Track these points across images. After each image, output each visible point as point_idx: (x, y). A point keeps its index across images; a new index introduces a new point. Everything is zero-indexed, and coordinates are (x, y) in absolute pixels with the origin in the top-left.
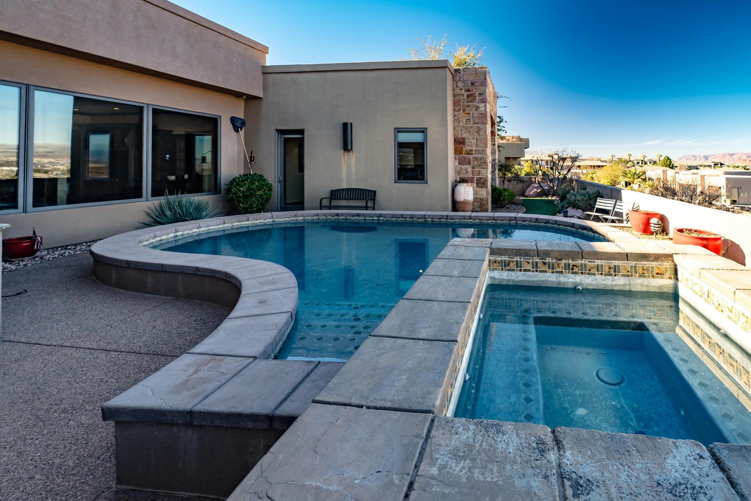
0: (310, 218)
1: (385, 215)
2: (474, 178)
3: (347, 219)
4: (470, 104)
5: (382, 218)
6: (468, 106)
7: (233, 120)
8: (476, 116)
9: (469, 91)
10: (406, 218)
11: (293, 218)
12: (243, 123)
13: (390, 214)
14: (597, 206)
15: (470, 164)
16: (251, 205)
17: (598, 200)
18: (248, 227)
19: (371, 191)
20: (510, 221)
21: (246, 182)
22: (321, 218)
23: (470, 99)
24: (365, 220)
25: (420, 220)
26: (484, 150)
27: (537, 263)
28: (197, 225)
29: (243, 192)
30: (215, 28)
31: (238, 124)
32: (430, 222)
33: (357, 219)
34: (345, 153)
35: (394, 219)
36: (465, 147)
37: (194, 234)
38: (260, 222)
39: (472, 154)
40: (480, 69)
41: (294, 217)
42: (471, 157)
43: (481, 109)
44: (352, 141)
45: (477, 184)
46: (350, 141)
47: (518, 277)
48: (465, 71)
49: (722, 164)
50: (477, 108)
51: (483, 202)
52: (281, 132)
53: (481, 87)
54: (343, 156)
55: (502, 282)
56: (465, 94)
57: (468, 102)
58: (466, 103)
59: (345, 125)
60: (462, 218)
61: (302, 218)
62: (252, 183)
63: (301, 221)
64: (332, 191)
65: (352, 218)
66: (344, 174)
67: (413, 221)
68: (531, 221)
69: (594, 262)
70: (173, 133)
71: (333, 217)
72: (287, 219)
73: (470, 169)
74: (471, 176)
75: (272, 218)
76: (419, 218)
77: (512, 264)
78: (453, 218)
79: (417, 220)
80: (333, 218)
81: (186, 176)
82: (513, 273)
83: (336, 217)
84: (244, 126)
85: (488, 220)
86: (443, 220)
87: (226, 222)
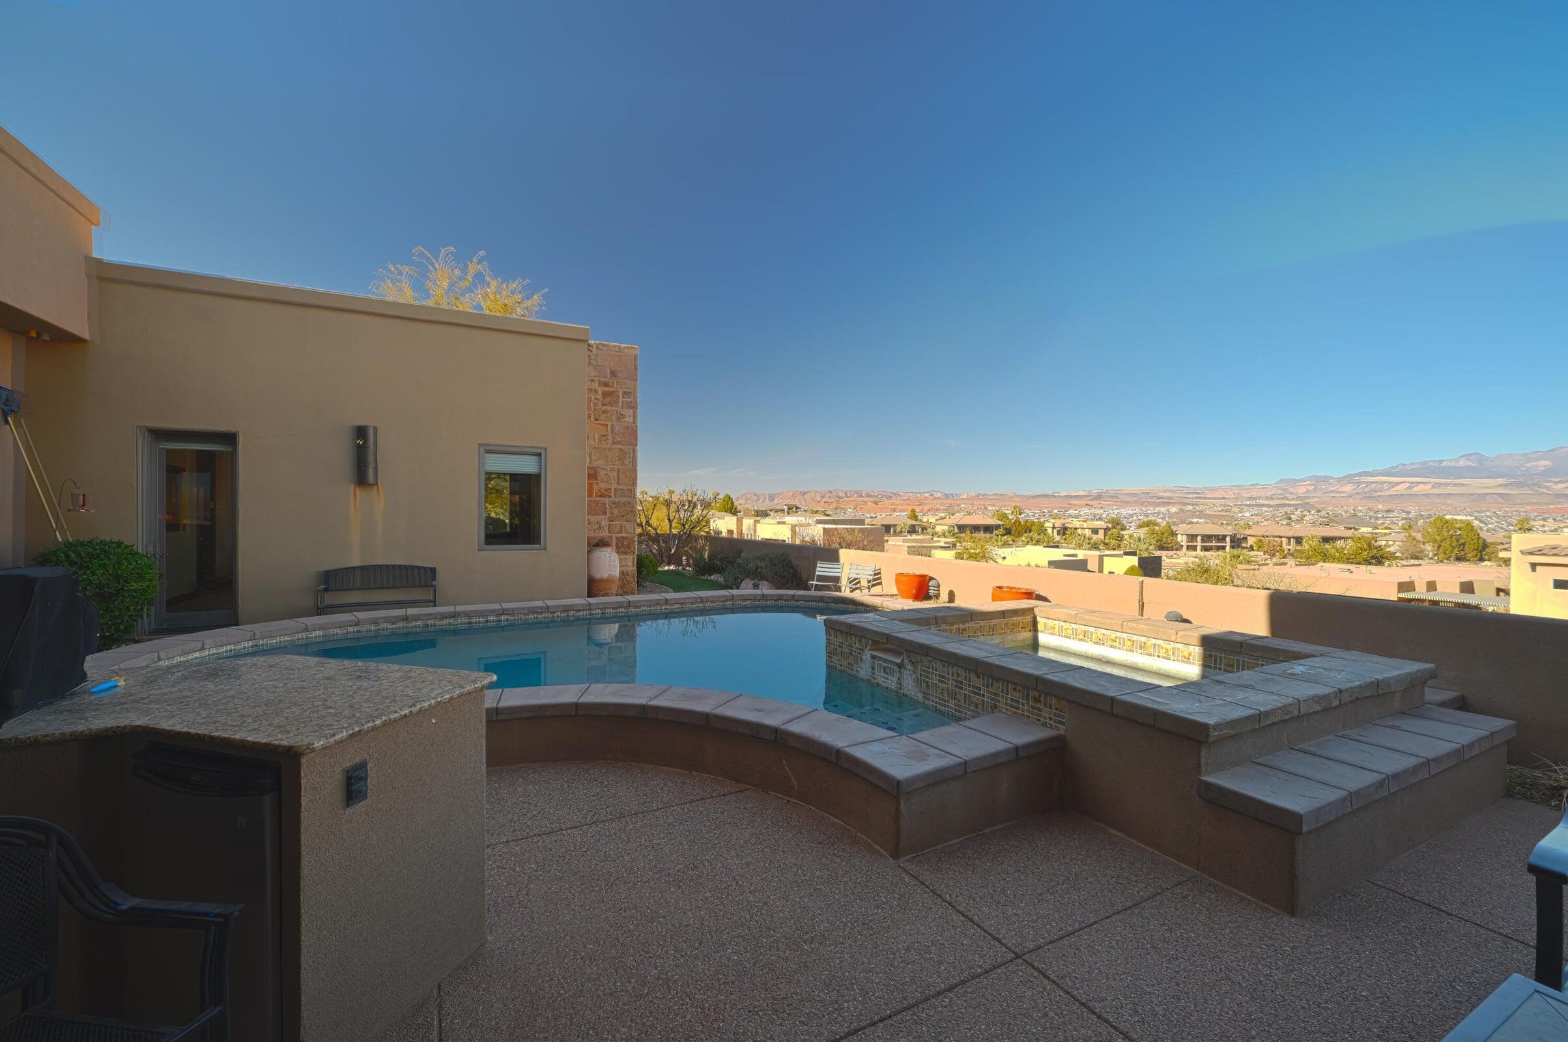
1: (513, 610)
2: (612, 537)
3: (427, 626)
4: (608, 408)
6: (603, 412)
8: (619, 430)
9: (606, 385)
10: (554, 612)
13: (524, 609)
14: (817, 573)
15: (605, 513)
17: (819, 565)
19: (426, 569)
20: (725, 601)
23: (607, 400)
24: (469, 623)
26: (631, 490)
33: (450, 624)
34: (357, 489)
36: (597, 484)
38: (226, 652)
39: (610, 496)
40: (626, 350)
42: (607, 500)
43: (627, 420)
44: (376, 465)
45: (618, 547)
46: (373, 464)
48: (600, 349)
49: (797, 508)
50: (620, 417)
51: (628, 577)
52: (159, 435)
53: (629, 382)
54: (352, 497)
56: (600, 390)
57: (604, 405)
58: (600, 406)
60: (653, 603)
61: (321, 633)
64: (326, 573)
65: (440, 623)
66: (355, 536)
68: (755, 599)
69: (978, 623)
73: (605, 523)
74: (607, 534)
75: (253, 638)
76: (579, 611)
78: (639, 605)
80: (394, 626)
85: (692, 603)
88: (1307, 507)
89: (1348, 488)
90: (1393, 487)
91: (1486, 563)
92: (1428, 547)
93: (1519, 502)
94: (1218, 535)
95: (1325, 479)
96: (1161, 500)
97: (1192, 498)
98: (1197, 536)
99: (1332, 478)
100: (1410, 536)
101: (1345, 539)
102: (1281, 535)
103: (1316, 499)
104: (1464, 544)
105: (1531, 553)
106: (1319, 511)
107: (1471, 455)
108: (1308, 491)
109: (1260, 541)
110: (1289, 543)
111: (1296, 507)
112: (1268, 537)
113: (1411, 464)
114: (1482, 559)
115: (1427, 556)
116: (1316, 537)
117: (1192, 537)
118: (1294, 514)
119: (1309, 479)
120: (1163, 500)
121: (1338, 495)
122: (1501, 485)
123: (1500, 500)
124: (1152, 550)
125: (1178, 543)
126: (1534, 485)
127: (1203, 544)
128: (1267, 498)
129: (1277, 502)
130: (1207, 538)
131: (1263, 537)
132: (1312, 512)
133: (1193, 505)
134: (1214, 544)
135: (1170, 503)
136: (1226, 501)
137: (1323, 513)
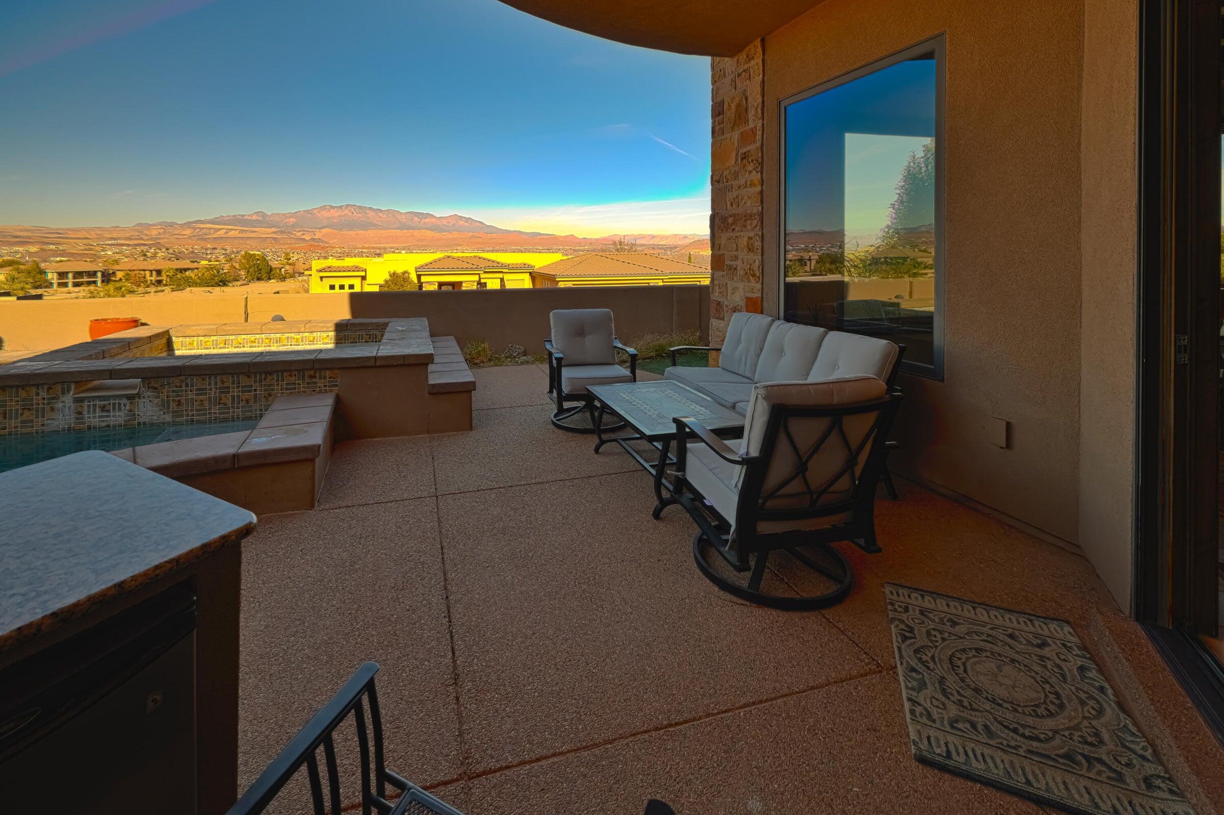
88: (159, 246)
89: (188, 232)
90: (216, 232)
91: (272, 281)
92: (242, 272)
93: (282, 243)
94: (89, 272)
95: (172, 225)
96: (16, 240)
97: (55, 238)
98: (67, 273)
99: (177, 224)
100: (232, 265)
101: (192, 269)
102: (145, 268)
103: (165, 240)
104: (261, 269)
105: (321, 271)
106: (167, 249)
107: (259, 212)
108: (159, 234)
109: (128, 274)
110: (151, 276)
111: (150, 246)
112: (134, 271)
113: (227, 216)
114: (270, 279)
115: (241, 278)
116: (172, 269)
117: (62, 275)
118: (148, 252)
119: (160, 224)
120: (19, 239)
121: (181, 237)
122: (274, 232)
123: (273, 242)
124: (29, 289)
125: (47, 281)
126: (289, 233)
127: (75, 280)
128: (126, 239)
129: (136, 242)
130: (78, 274)
131: (130, 271)
132: (163, 250)
133: (53, 244)
134: (85, 279)
135: (30, 242)
136: (88, 241)
137: (171, 251)
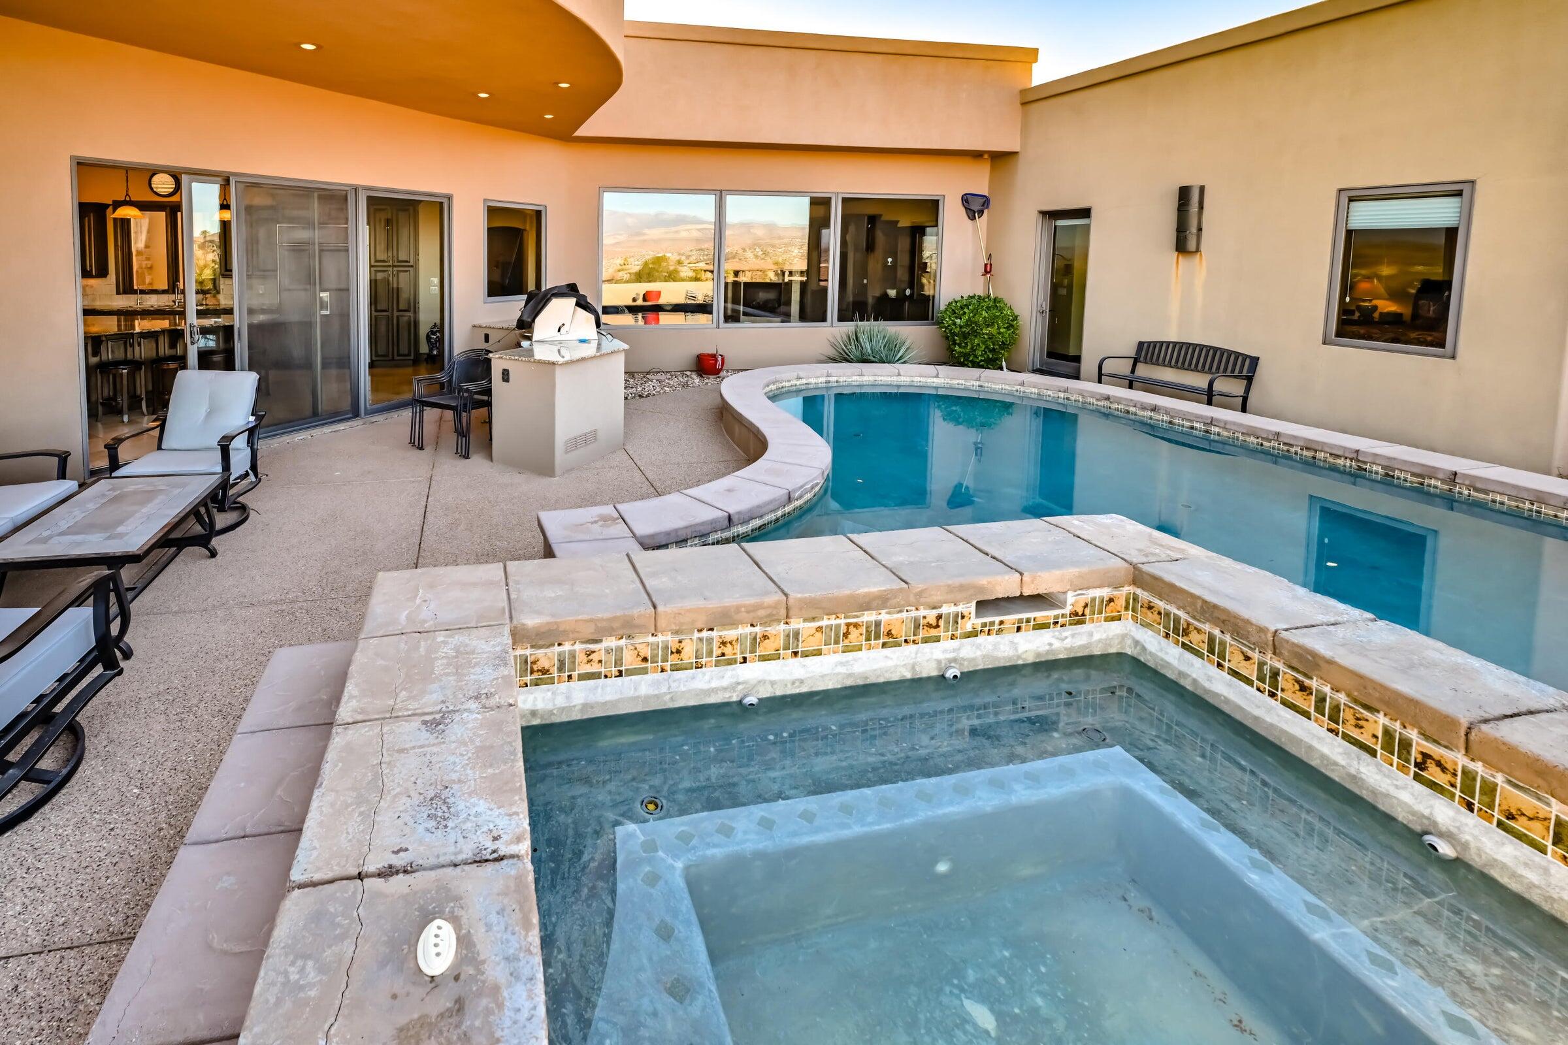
0: (1050, 392)
3: (1128, 412)
5: (1217, 430)
7: (966, 199)
10: (1292, 446)
11: (1018, 388)
12: (986, 202)
16: (973, 350)
18: (936, 388)
19: (1246, 357)
21: (966, 310)
22: (1073, 399)
25: (1341, 462)
27: (1275, 674)
28: (858, 371)
29: (961, 327)
30: (929, 52)
31: (976, 207)
32: (1379, 477)
34: (1180, 258)
35: (1253, 439)
37: (854, 383)
41: (1019, 385)
44: (1200, 229)
46: (1194, 230)
47: (1210, 679)
52: (1048, 215)
54: (1174, 267)
55: (1162, 666)
59: (1184, 194)
62: (976, 312)
63: (1033, 396)
64: (1141, 344)
66: (1174, 309)
67: (1314, 458)
69: (1543, 800)
70: (900, 225)
71: (1098, 400)
72: (1007, 387)
75: (979, 379)
76: (1338, 456)
77: (1195, 637)
79: (1331, 460)
80: (1099, 403)
81: (908, 292)
82: (1197, 661)
83: (1106, 403)
84: (987, 207)
86: (1433, 482)
87: (902, 373)
